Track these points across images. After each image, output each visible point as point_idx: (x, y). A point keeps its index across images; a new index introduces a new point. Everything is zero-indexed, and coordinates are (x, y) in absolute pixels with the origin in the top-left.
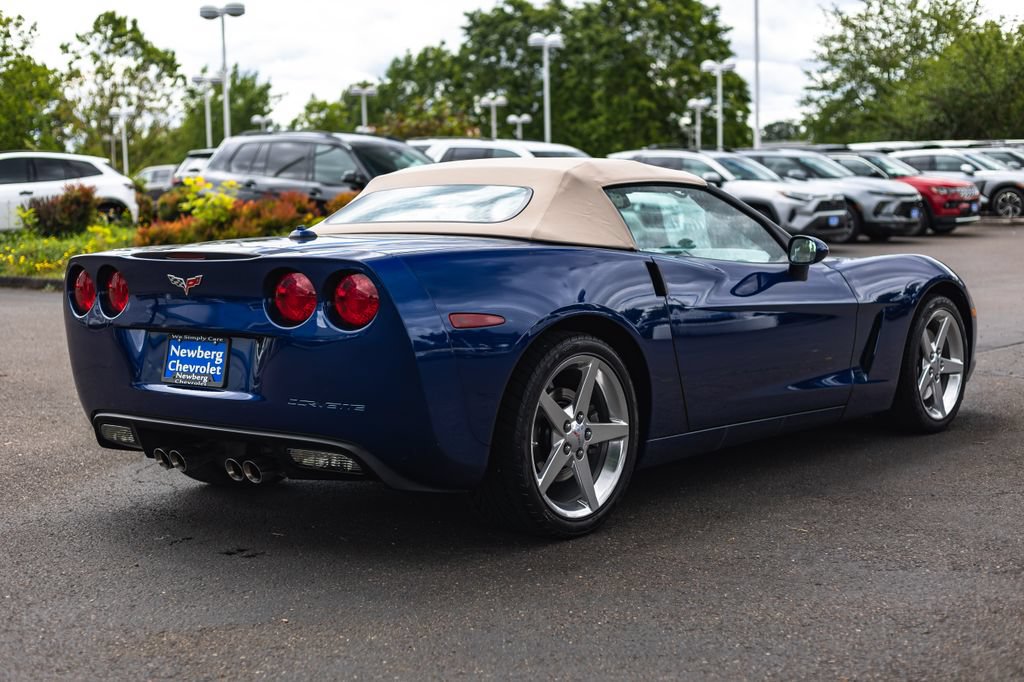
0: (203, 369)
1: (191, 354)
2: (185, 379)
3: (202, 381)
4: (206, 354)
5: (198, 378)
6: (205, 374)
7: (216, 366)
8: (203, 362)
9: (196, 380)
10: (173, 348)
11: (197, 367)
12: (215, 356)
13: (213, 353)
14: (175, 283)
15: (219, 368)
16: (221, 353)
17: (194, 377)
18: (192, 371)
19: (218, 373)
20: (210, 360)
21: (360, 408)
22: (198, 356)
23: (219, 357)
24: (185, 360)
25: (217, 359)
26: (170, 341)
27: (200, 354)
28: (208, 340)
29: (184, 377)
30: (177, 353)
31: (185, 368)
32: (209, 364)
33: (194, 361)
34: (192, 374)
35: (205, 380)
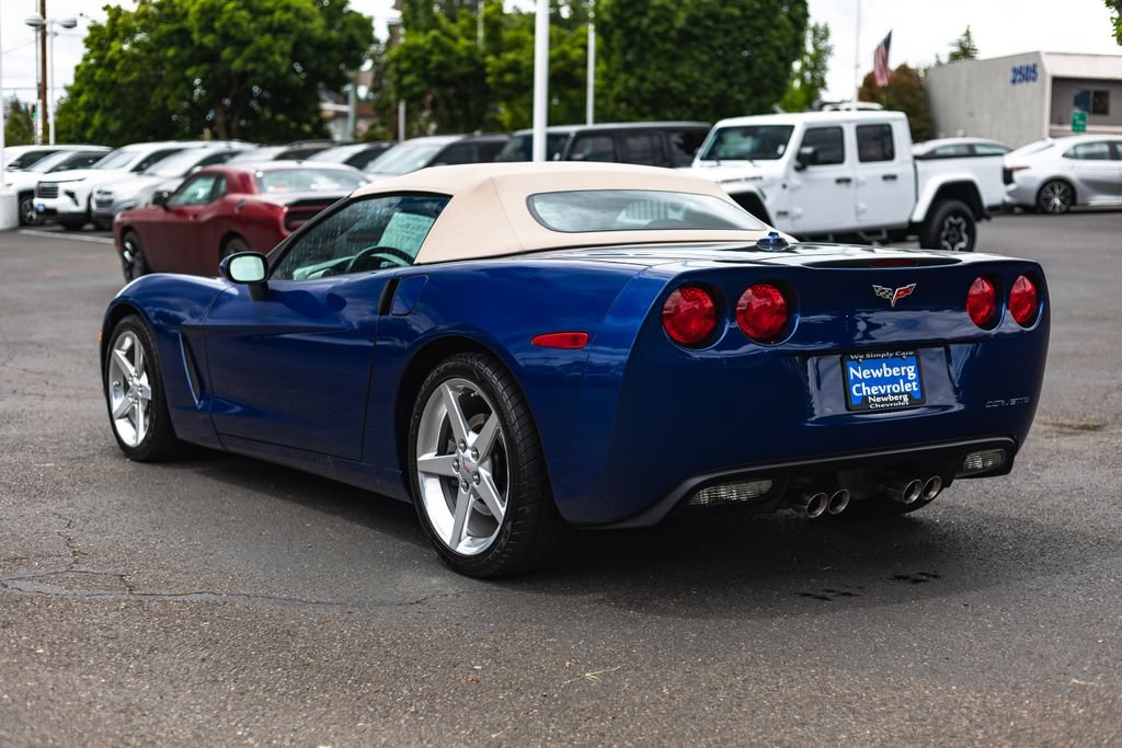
0: (896, 388)
1: (877, 374)
2: (882, 403)
3: (902, 401)
4: (895, 371)
5: (896, 398)
6: (902, 393)
7: (911, 382)
8: (893, 380)
9: (894, 401)
10: (852, 370)
11: (889, 387)
12: (906, 372)
13: (903, 369)
14: (881, 294)
15: (914, 384)
16: (912, 368)
17: (890, 398)
18: (883, 392)
20: (901, 377)
22: (886, 375)
23: (912, 375)
24: (871, 382)
25: (910, 374)
26: (848, 363)
27: (888, 372)
28: (894, 356)
29: (878, 399)
30: (859, 376)
31: (874, 390)
32: (901, 381)
33: (882, 381)
34: (886, 395)
35: (906, 398)
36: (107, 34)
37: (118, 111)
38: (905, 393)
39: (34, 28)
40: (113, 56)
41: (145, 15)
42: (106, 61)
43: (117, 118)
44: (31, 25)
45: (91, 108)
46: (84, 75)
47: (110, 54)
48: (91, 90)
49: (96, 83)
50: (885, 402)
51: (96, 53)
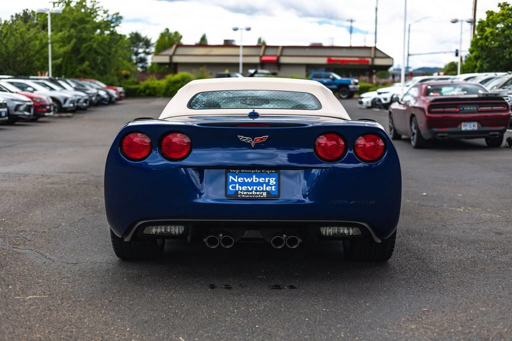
0: (260, 188)
1: (248, 180)
2: (247, 195)
3: (261, 195)
4: (262, 180)
5: (258, 193)
6: (263, 191)
7: (271, 186)
8: (259, 184)
9: (256, 195)
10: (231, 177)
11: (255, 187)
12: (269, 180)
13: (267, 179)
14: (244, 140)
15: (273, 187)
16: (274, 179)
17: (254, 193)
18: (250, 189)
19: (273, 189)
20: (265, 183)
21: (373, 202)
22: (254, 181)
23: (273, 181)
24: (243, 184)
25: (271, 182)
26: (228, 174)
27: (256, 180)
28: (261, 172)
29: (245, 193)
30: (236, 180)
31: (244, 188)
32: (265, 185)
33: (252, 184)
34: (251, 191)
35: (265, 194)
36: (486, 24)
37: (488, 59)
38: (266, 191)
39: (470, 23)
40: (487, 35)
41: (503, 15)
42: (484, 36)
43: (488, 62)
44: (469, 22)
45: (477, 58)
46: (474, 44)
47: (486, 34)
48: (477, 50)
49: (479, 47)
50: (250, 195)
51: (480, 33)
